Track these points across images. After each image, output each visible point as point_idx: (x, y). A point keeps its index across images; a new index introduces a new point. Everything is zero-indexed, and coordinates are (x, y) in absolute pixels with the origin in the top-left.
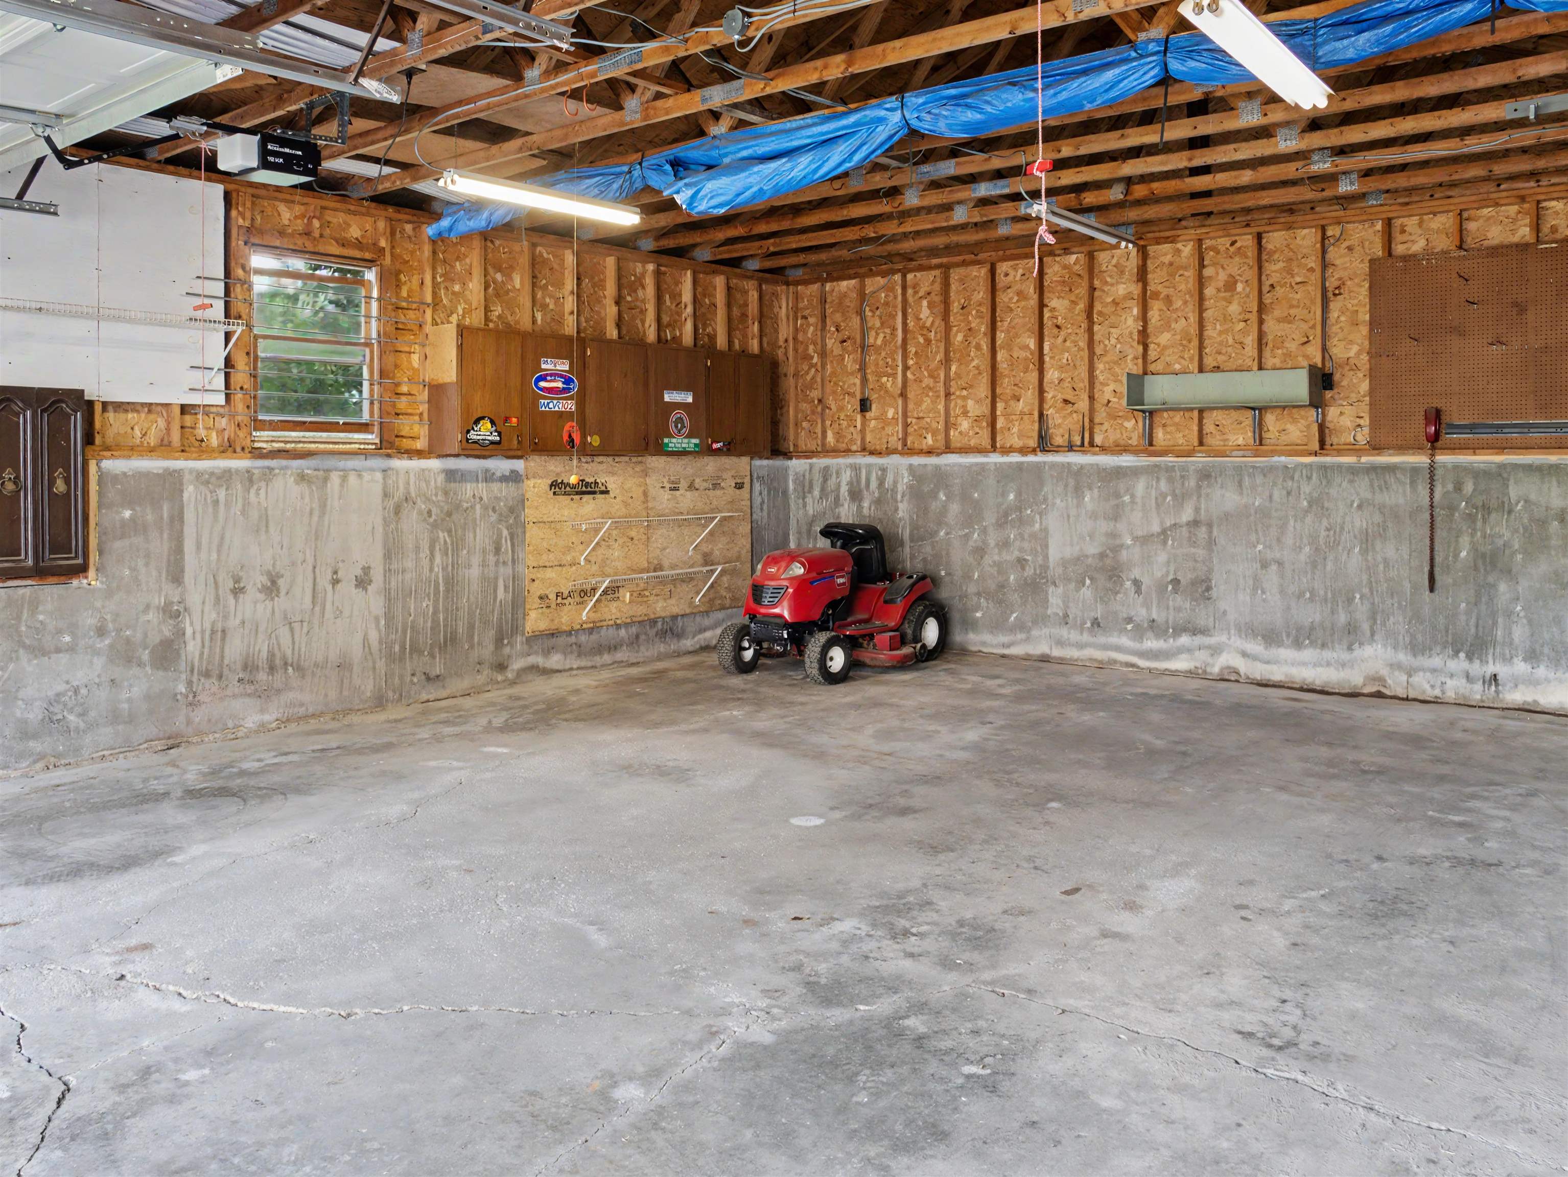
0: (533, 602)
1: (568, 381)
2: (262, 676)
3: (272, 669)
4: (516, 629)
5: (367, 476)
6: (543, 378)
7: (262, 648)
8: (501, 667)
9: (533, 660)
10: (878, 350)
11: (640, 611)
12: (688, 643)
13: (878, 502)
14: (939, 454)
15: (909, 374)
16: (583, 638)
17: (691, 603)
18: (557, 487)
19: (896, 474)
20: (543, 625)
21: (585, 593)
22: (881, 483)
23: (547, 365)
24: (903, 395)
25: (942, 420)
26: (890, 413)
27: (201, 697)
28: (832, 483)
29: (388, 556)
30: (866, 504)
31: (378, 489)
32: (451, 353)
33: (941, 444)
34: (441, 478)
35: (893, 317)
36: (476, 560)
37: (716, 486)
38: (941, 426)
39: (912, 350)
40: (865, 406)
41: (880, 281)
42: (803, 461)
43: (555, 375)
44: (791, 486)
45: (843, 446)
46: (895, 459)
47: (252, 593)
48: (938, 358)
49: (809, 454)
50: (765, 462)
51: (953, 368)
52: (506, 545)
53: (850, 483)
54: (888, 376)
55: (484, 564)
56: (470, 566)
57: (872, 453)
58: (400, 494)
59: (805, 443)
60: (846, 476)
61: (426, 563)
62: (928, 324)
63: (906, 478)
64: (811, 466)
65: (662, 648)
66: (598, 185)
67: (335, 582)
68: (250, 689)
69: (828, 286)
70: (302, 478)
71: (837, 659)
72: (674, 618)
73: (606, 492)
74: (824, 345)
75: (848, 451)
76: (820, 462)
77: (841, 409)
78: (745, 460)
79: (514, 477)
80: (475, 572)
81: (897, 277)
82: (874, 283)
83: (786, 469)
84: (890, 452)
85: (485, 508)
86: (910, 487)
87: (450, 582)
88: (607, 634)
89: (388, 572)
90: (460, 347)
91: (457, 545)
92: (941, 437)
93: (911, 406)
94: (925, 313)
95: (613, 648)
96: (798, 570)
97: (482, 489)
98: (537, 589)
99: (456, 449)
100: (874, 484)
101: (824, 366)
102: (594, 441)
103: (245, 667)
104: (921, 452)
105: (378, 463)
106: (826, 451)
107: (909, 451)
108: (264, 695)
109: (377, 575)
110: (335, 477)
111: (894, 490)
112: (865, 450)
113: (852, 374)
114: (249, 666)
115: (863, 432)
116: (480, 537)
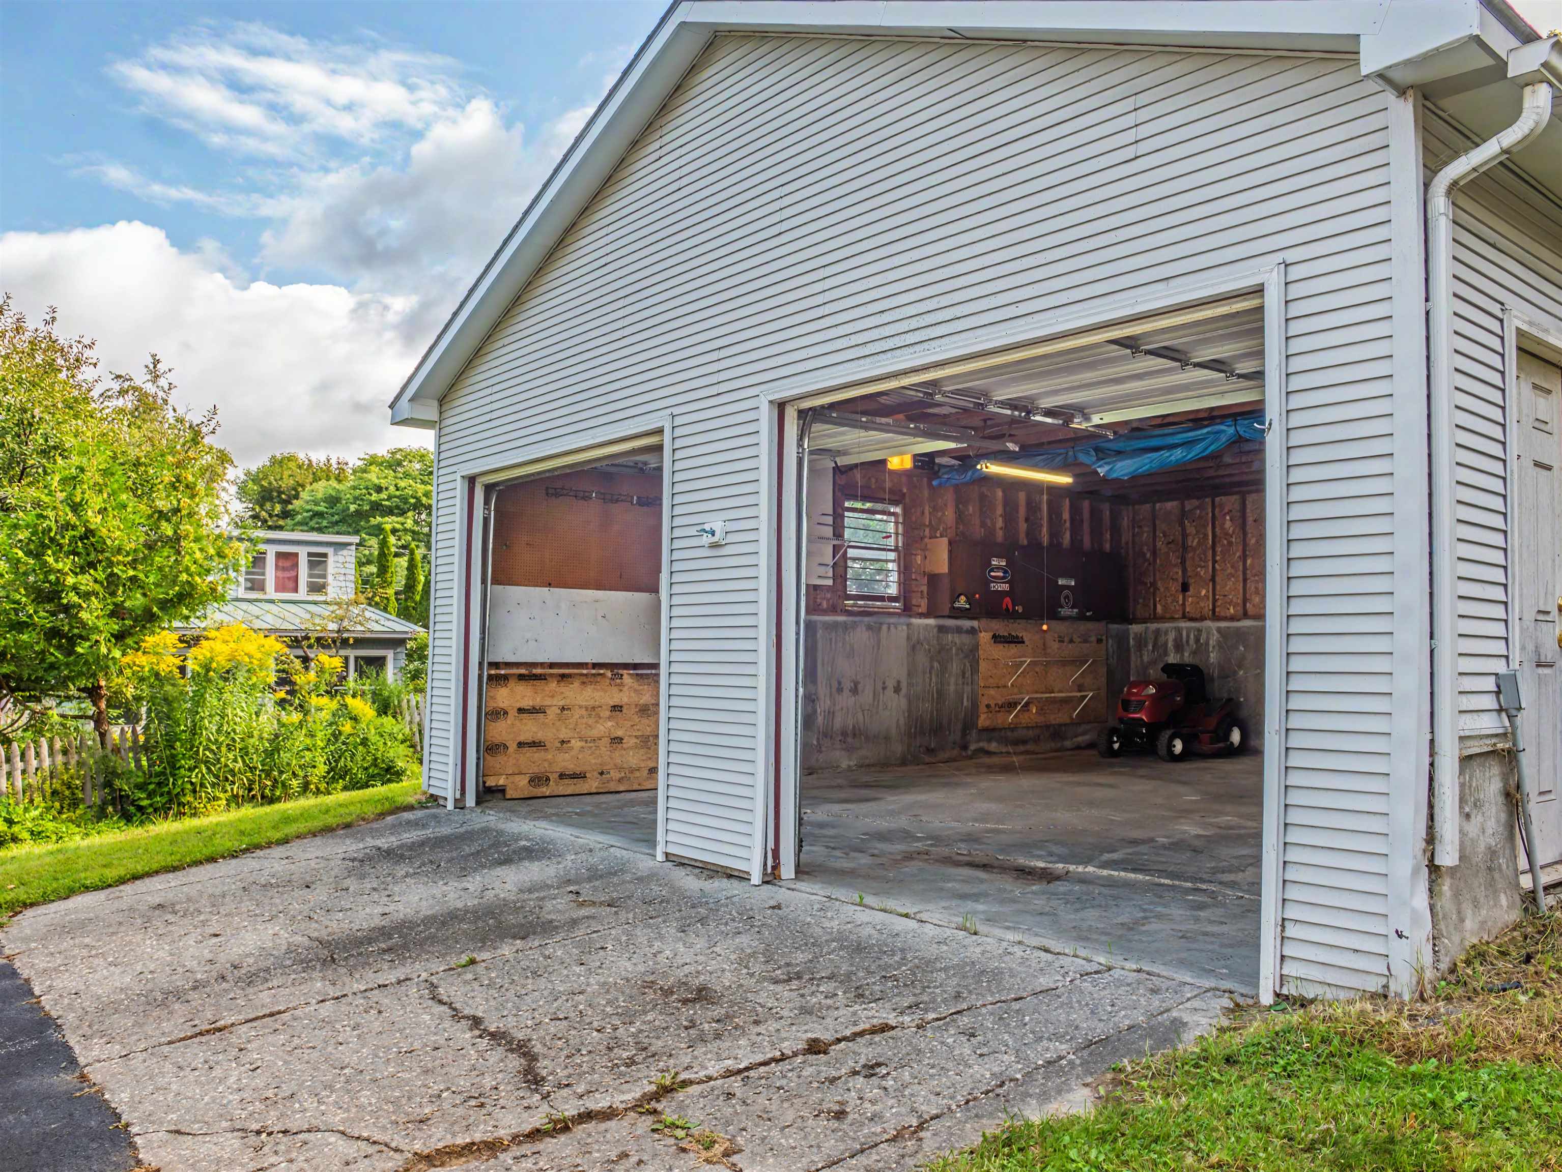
0: (983, 708)
1: (1005, 572)
2: (850, 740)
3: (854, 735)
4: (974, 724)
5: (900, 628)
6: (992, 570)
7: (850, 723)
8: (965, 747)
9: (981, 744)
10: (1194, 549)
11: (1040, 720)
12: (1068, 744)
13: (1194, 653)
14: (1238, 620)
15: (1217, 566)
16: (1009, 734)
17: (1071, 718)
18: (996, 639)
19: (1208, 633)
20: (987, 723)
21: (1012, 705)
22: (1197, 640)
23: (995, 562)
24: (1213, 579)
25: (1241, 596)
26: (1203, 592)
27: (823, 749)
28: (1162, 639)
29: (909, 674)
30: (1186, 654)
31: (904, 634)
32: (945, 556)
33: (1241, 612)
34: (935, 630)
35: (1205, 526)
36: (952, 680)
37: (1086, 641)
38: (1240, 601)
39: (1219, 549)
40: (1185, 588)
41: (1195, 502)
42: (1139, 626)
43: (999, 568)
44: (1132, 642)
45: (1168, 616)
46: (1208, 623)
47: (846, 693)
48: (1238, 554)
49: (1144, 621)
50: (1116, 626)
51: (1249, 562)
52: (968, 674)
53: (1175, 640)
54: (1202, 567)
55: (957, 684)
56: (949, 685)
57: (1192, 619)
58: (914, 639)
59: (1140, 612)
60: (1172, 636)
61: (927, 680)
62: (1231, 531)
63: (1216, 636)
64: (1147, 628)
65: (1053, 745)
66: (1044, 460)
67: (884, 688)
68: (844, 746)
69: (1158, 505)
70: (869, 628)
71: (1178, 746)
72: (1060, 725)
73: (1023, 642)
74: (1155, 546)
75: (1173, 619)
76: (1153, 626)
77: (1167, 588)
78: (1104, 623)
79: (973, 631)
80: (952, 688)
81: (1208, 500)
82: (1189, 505)
83: (1128, 630)
84: (1202, 619)
85: (958, 649)
86: (1219, 642)
87: (940, 693)
88: (1021, 733)
89: (910, 685)
90: (950, 552)
91: (943, 669)
92: (1240, 609)
93: (1218, 587)
94: (1228, 524)
95: (1024, 742)
96: (1152, 690)
97: (957, 639)
98: (985, 701)
99: (947, 613)
100: (1192, 641)
101: (1155, 560)
102: (1019, 609)
103: (842, 734)
104: (1225, 619)
105: (903, 620)
106: (1156, 618)
107: (1216, 617)
108: (850, 750)
109: (904, 685)
110: (885, 627)
111: (1207, 644)
112: (1185, 617)
113: (1175, 565)
114: (844, 734)
115: (1184, 604)
116: (955, 667)
